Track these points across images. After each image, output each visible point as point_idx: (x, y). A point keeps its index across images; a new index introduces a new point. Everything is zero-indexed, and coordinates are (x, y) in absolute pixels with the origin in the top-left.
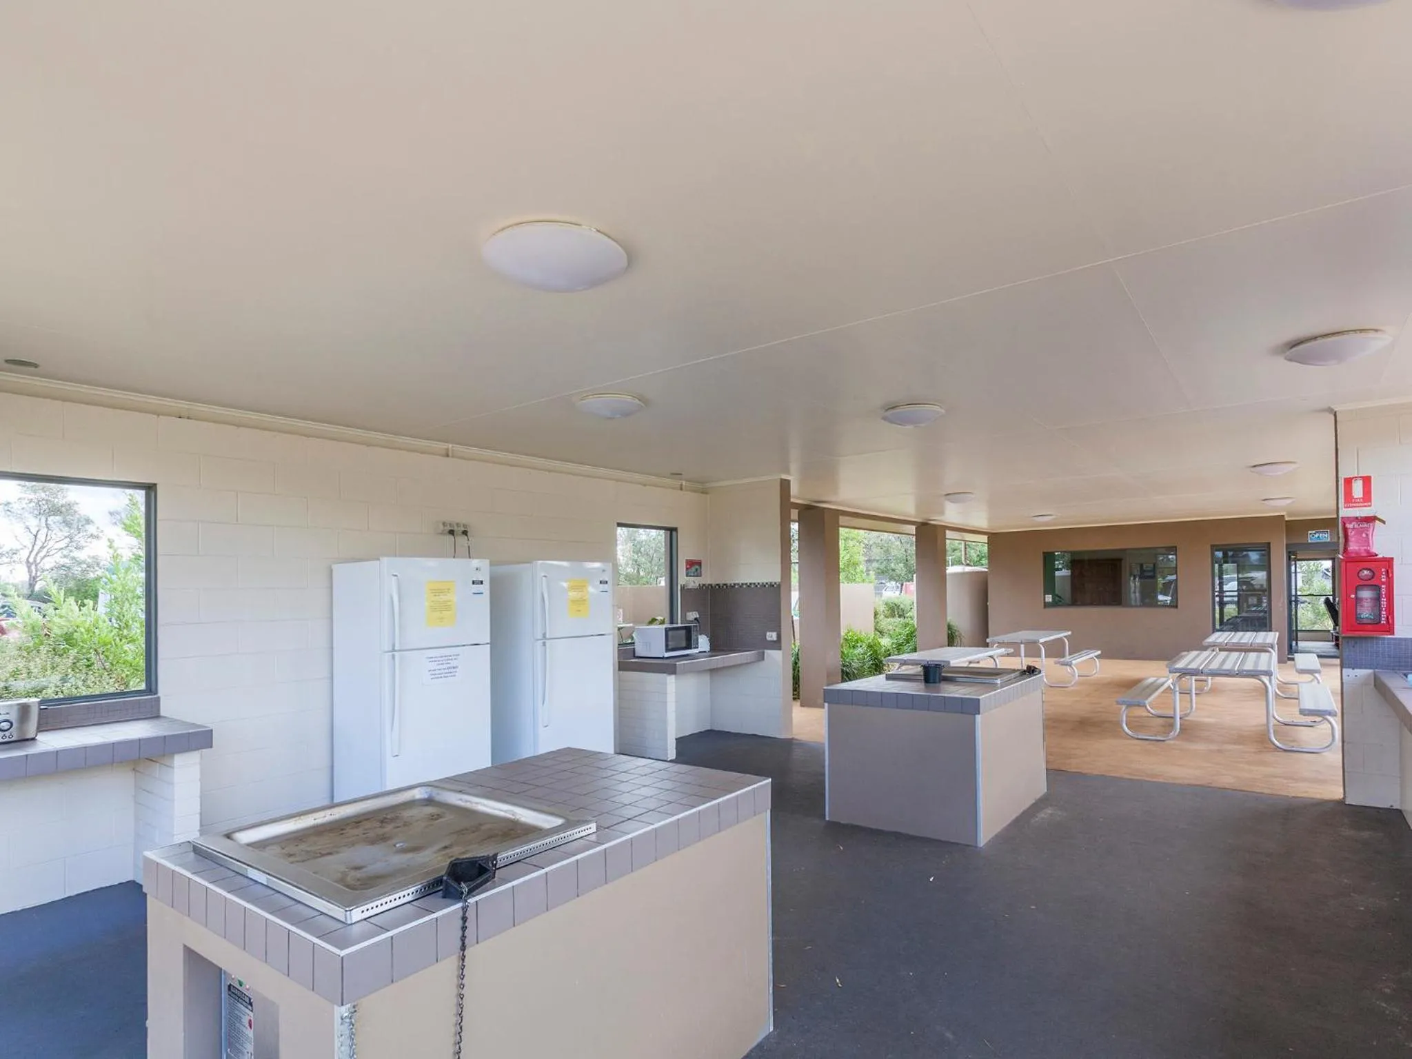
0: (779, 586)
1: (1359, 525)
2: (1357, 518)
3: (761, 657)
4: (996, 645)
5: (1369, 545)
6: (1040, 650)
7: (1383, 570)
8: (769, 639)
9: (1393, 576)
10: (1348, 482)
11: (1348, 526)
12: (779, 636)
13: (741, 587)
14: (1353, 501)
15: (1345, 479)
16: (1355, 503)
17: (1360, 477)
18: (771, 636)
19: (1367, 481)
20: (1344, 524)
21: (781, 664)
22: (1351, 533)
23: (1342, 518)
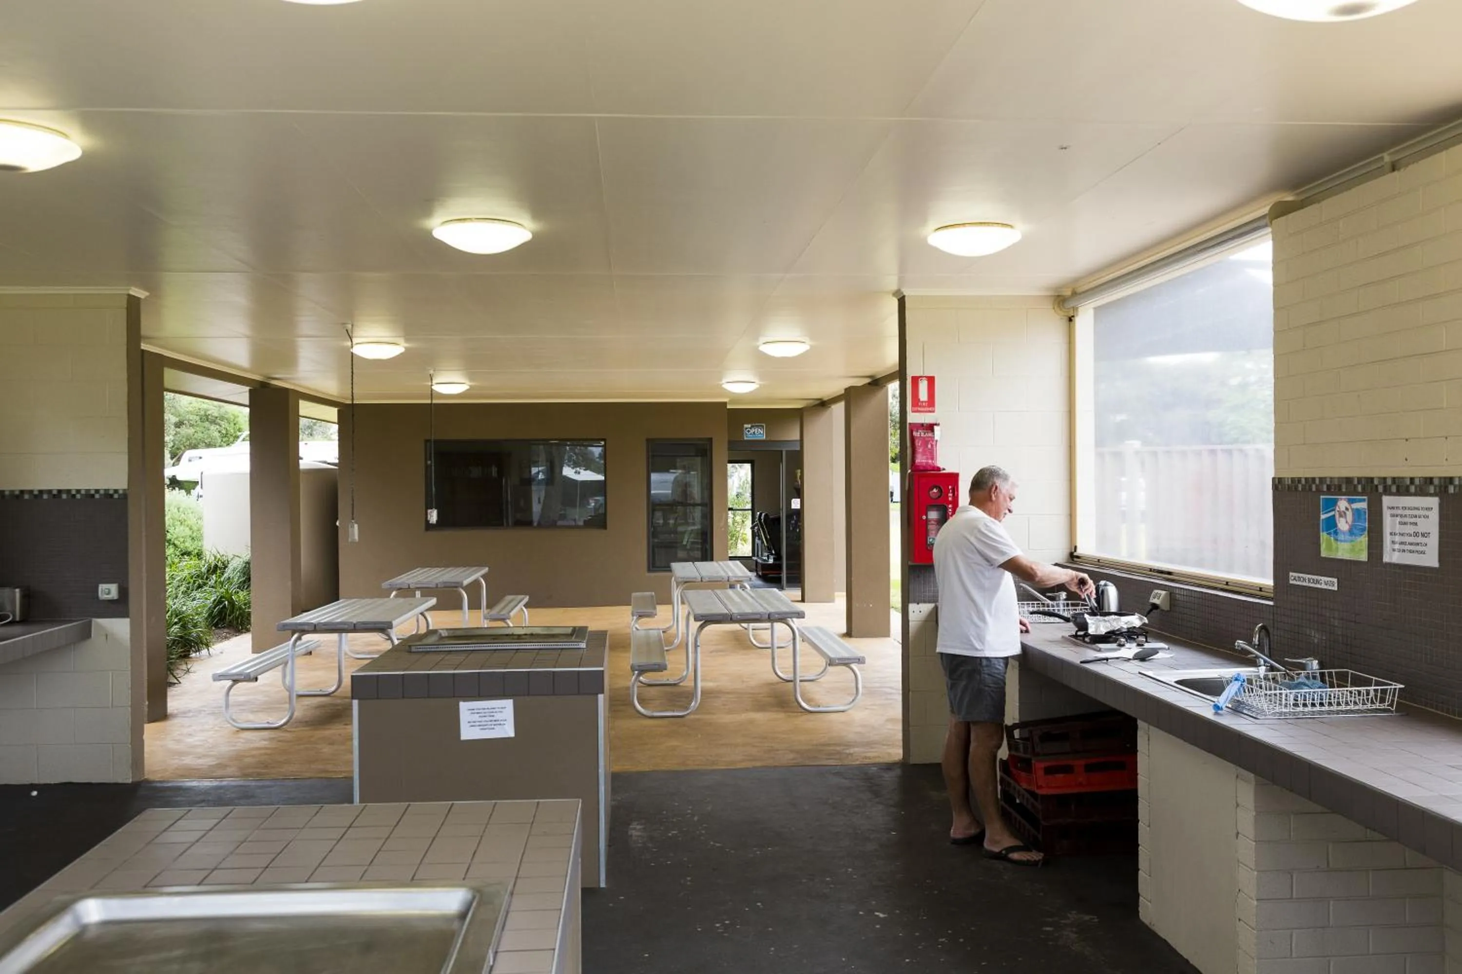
0: (124, 496)
1: (925, 434)
2: (922, 425)
3: (86, 633)
4: (394, 593)
5: (932, 459)
6: (461, 598)
7: (950, 487)
8: (103, 596)
9: (958, 495)
10: (916, 380)
11: (915, 434)
12: (124, 592)
13: (36, 496)
14: (919, 404)
15: (913, 377)
16: (920, 406)
17: (925, 377)
18: (109, 591)
19: (931, 380)
20: (911, 432)
21: (128, 643)
22: (918, 443)
23: (910, 424)
